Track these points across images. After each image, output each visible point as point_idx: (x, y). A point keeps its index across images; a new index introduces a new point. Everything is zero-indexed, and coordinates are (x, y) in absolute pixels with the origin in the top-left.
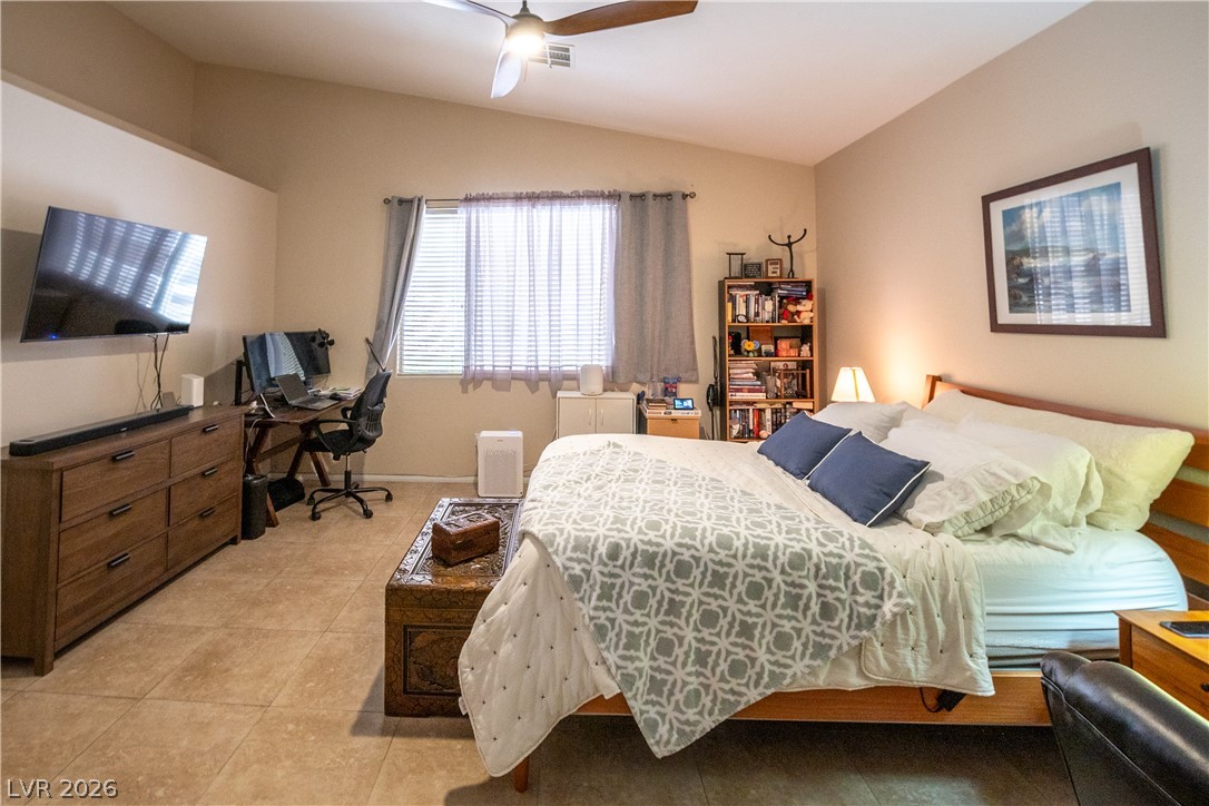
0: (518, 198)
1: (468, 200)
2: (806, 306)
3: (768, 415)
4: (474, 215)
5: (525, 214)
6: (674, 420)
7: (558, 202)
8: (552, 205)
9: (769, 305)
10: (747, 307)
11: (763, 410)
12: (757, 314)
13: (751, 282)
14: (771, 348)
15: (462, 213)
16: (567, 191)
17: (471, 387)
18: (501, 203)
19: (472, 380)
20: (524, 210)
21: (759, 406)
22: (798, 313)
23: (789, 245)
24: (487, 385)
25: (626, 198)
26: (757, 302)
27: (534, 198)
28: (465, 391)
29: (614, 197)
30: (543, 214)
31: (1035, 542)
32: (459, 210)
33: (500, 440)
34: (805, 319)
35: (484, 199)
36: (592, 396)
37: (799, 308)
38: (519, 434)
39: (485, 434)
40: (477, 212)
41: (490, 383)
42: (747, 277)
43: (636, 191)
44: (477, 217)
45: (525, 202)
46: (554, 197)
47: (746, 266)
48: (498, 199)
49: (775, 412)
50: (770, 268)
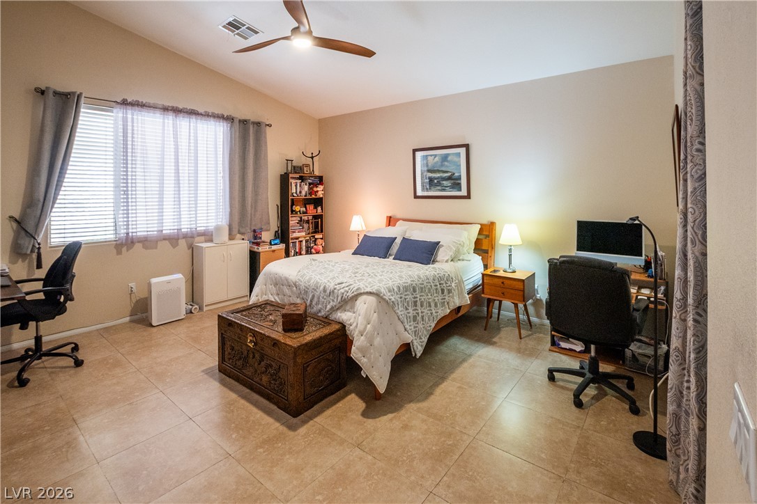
0: (165, 109)
1: (125, 103)
2: (320, 188)
3: (304, 243)
4: (129, 116)
5: (171, 122)
6: (274, 251)
7: (194, 117)
8: (190, 118)
9: (306, 188)
10: (296, 189)
11: (301, 241)
12: (300, 192)
13: (297, 176)
14: (304, 209)
15: (118, 113)
16: (201, 110)
17: (124, 249)
18: (152, 110)
19: (126, 244)
20: (170, 119)
21: (300, 239)
22: (317, 191)
23: (312, 158)
24: (138, 246)
25: (236, 122)
26: (300, 186)
27: (177, 111)
28: (119, 253)
29: (229, 119)
30: (184, 123)
31: (463, 260)
32: (115, 110)
33: (169, 282)
34: (320, 194)
35: (138, 105)
36: (223, 244)
37: (318, 189)
38: (180, 276)
39: (154, 280)
40: (133, 115)
41: (141, 245)
42: (296, 173)
43: (243, 118)
44: (133, 119)
45: (171, 113)
46: (192, 113)
47: (294, 167)
48: (150, 107)
49: (307, 241)
50: (305, 169)
